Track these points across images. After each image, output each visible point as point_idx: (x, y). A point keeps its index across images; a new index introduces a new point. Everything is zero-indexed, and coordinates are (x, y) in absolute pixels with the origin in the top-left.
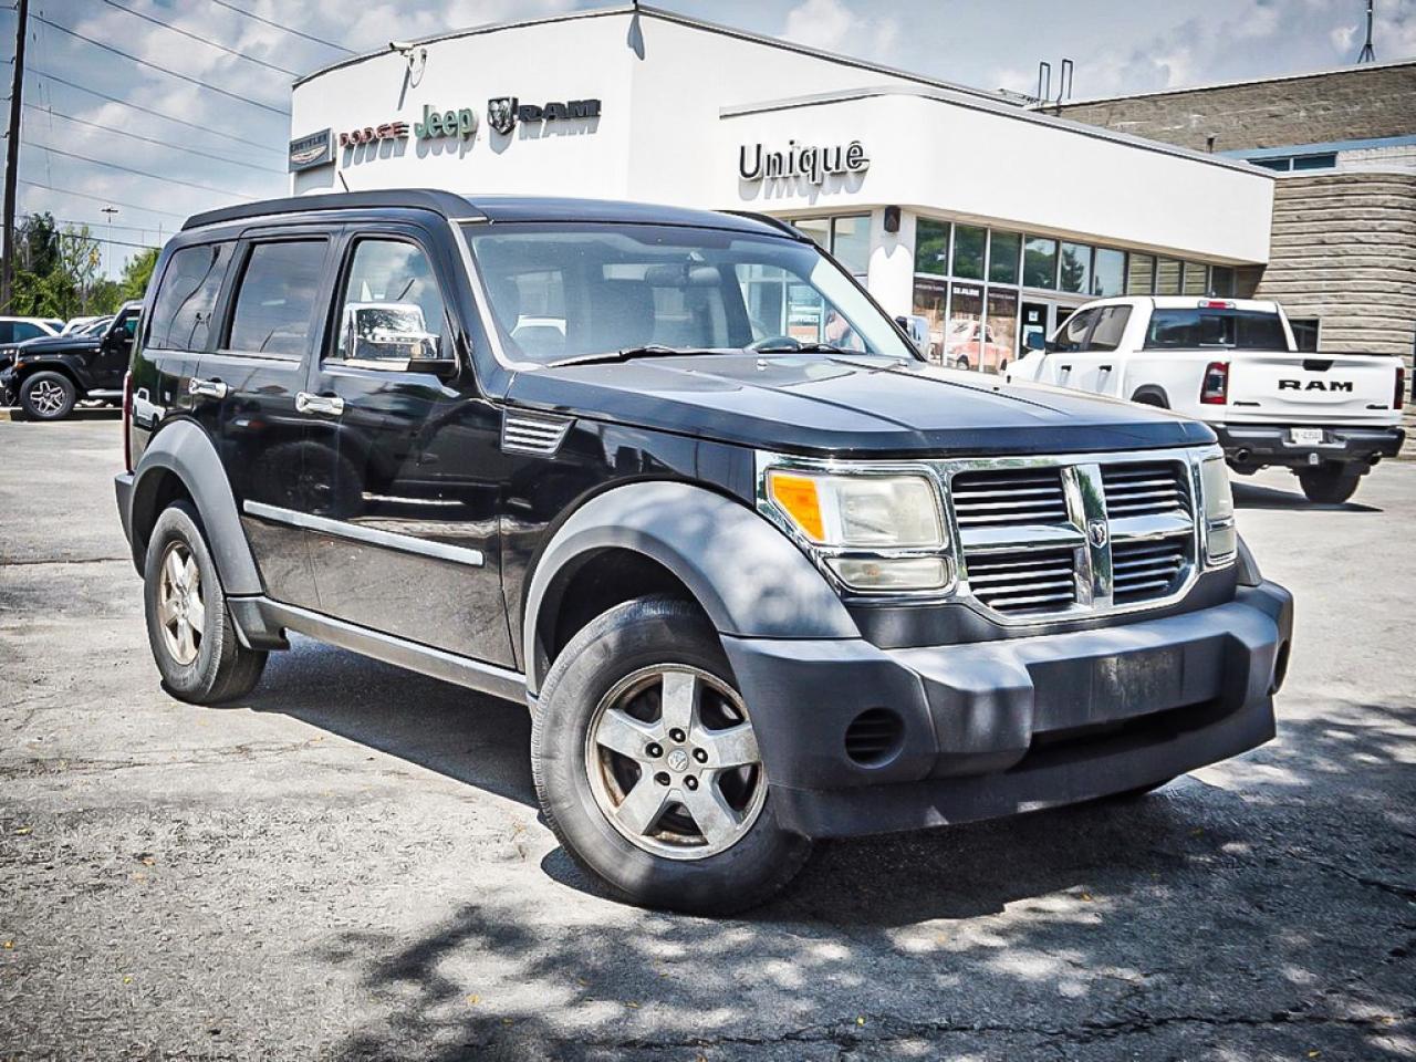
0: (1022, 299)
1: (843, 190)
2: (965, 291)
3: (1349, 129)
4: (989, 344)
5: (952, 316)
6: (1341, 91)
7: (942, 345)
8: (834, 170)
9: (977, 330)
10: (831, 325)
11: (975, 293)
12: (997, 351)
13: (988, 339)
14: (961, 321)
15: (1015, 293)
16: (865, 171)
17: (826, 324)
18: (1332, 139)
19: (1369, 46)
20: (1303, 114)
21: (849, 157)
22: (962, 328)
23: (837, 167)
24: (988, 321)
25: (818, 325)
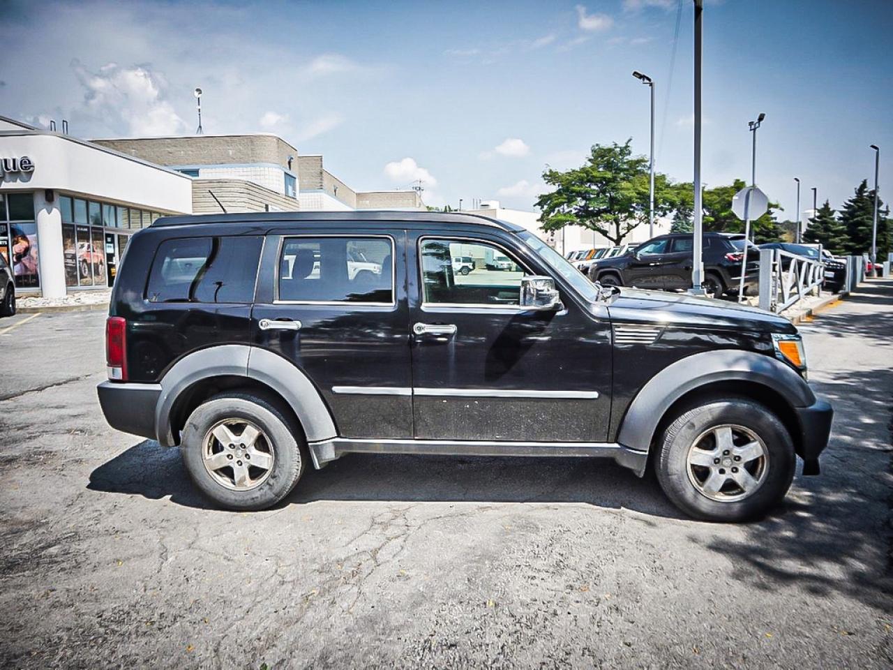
0: (105, 232)
1: (18, 180)
2: (82, 229)
3: (203, 160)
4: (94, 253)
5: (78, 241)
6: (198, 144)
7: (75, 254)
8: (13, 170)
9: (89, 247)
10: (16, 246)
11: (86, 230)
12: (97, 256)
13: (94, 251)
14: (82, 243)
15: (102, 229)
16: (32, 172)
17: (13, 245)
18: (197, 164)
19: (200, 127)
20: (182, 152)
21: (21, 165)
22: (82, 246)
23: (14, 168)
24: (93, 243)
25: (7, 246)
